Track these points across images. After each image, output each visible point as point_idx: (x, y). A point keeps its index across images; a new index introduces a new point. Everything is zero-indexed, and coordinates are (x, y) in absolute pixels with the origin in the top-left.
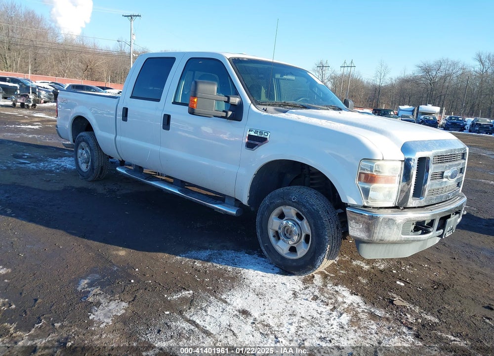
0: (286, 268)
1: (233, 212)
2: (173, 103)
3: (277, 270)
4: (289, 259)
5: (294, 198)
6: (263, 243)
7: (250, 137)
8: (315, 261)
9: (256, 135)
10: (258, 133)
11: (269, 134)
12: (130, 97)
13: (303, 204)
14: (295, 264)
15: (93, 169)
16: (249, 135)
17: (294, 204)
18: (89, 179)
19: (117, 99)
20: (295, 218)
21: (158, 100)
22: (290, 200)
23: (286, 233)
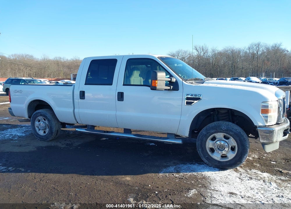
0: (222, 166)
1: (179, 142)
2: (123, 85)
3: (216, 169)
4: (224, 162)
5: (224, 128)
6: (204, 156)
7: (188, 99)
8: (242, 159)
9: (192, 97)
10: (194, 96)
11: (201, 95)
12: (85, 84)
13: (230, 130)
14: (228, 163)
15: (52, 133)
16: (187, 97)
17: (225, 131)
18: (48, 140)
19: (72, 87)
20: (223, 139)
21: (111, 84)
22: (221, 129)
23: (219, 148)
